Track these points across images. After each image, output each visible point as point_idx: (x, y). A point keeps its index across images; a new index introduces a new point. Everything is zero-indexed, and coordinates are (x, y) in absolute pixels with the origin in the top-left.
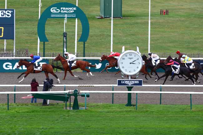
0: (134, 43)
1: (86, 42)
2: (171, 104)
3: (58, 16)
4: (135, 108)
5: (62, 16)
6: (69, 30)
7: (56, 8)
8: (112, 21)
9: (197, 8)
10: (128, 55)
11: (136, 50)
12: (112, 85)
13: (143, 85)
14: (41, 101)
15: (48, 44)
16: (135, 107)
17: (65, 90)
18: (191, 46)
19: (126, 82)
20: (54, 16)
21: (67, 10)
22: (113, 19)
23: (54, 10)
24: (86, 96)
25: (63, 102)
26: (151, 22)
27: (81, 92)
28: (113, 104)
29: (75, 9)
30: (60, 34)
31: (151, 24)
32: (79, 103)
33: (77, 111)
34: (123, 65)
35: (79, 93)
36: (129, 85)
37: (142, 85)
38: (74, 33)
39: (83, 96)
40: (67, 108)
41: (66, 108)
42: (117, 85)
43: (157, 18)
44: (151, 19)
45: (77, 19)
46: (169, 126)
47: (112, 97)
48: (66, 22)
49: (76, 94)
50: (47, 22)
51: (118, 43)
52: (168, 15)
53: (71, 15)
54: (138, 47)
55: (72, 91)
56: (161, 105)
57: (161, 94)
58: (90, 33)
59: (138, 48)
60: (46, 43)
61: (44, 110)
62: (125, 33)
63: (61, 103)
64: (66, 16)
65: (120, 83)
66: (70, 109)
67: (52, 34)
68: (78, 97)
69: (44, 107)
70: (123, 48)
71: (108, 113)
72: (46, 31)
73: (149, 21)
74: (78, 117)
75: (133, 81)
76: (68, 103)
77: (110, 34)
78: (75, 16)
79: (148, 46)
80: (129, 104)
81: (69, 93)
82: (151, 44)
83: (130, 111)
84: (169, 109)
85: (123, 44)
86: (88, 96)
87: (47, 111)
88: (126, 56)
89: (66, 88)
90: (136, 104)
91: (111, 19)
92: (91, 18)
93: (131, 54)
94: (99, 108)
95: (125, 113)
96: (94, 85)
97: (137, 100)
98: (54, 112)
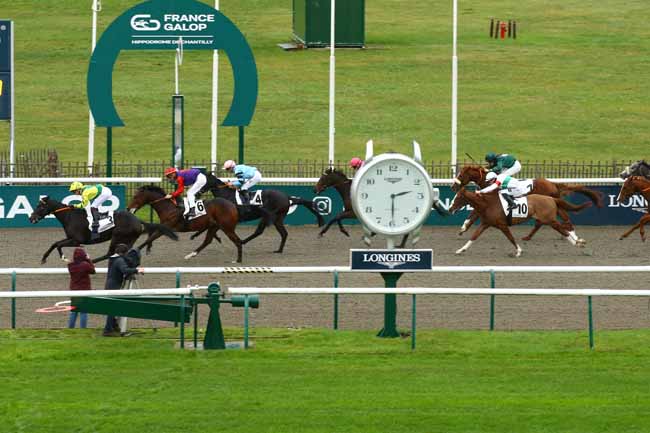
0: (404, 129)
1: (246, 129)
2: (527, 330)
3: (156, 42)
4: (407, 343)
5: (168, 42)
6: (190, 89)
7: (149, 16)
8: (332, 57)
9: (611, 15)
10: (385, 169)
11: (411, 155)
12: (331, 269)
13: (435, 268)
14: (99, 321)
15: (124, 134)
16: (409, 339)
17: (178, 287)
18: (591, 138)
19: (379, 258)
20: (142, 42)
21: (184, 22)
22: (335, 51)
23: (142, 23)
24: (246, 304)
25: (173, 323)
26: (458, 62)
27: (232, 290)
28: (335, 331)
29: (210, 18)
30: (161, 101)
31: (459, 67)
32: (224, 328)
33: (218, 356)
34: (369, 202)
35: (223, 296)
36: (387, 267)
37: (430, 268)
38: (207, 99)
39: (238, 303)
40: (186, 344)
41: (182, 345)
42: (348, 269)
43: (479, 47)
44: (460, 51)
45: (216, 51)
46: (518, 402)
47: (333, 307)
48: (180, 61)
49: (213, 298)
50: (118, 64)
51: (354, 130)
52: (515, 36)
53: (193, 39)
54: (419, 143)
55: (200, 289)
56: (493, 333)
57: (493, 295)
58: (261, 100)
59: (417, 146)
60: (115, 130)
61: (109, 350)
62: (377, 98)
63: (166, 327)
64: (180, 41)
66: (195, 346)
67: (135, 101)
68: (220, 309)
69: (109, 341)
70: (370, 145)
71: (320, 360)
72: (114, 93)
73: (455, 58)
74: (221, 374)
75: (402, 253)
76: (189, 329)
77: (324, 101)
78: (211, 42)
79: (450, 140)
80: (390, 330)
81: (191, 294)
82: (458, 134)
83: (392, 353)
84: (518, 345)
86: (254, 305)
87: (119, 354)
88: (379, 172)
89: (182, 279)
90: (410, 329)
91: (329, 51)
92: (265, 47)
93: (393, 165)
94: (290, 342)
95: (375, 359)
96: (274, 269)
97: (417, 315)
98: (145, 357)
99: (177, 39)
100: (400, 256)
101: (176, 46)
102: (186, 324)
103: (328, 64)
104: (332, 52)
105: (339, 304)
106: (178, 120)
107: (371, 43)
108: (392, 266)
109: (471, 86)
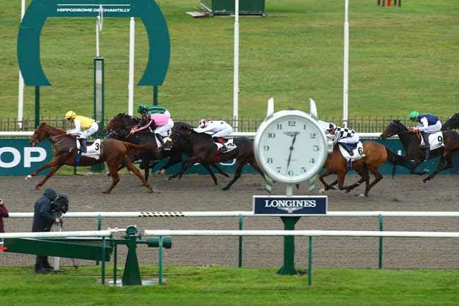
0: (301, 88)
1: (159, 88)
2: (412, 269)
3: (79, 10)
4: (304, 280)
5: (90, 10)
6: (109, 52)
8: (237, 24)
10: (285, 124)
11: (308, 111)
12: (237, 213)
13: (329, 213)
14: (31, 260)
15: (50, 92)
16: (306, 276)
17: (99, 229)
19: (279, 203)
20: (67, 10)
22: (239, 18)
24: (161, 244)
25: (95, 262)
26: (350, 28)
27: (148, 232)
28: (240, 269)
30: (82, 63)
31: (350, 32)
32: (140, 265)
33: (135, 291)
34: (270, 154)
35: (140, 237)
36: (286, 212)
37: (325, 213)
38: (123, 61)
39: (152, 244)
40: (106, 280)
41: (103, 282)
42: (252, 213)
43: (368, 15)
44: (351, 18)
45: (132, 18)
47: (237, 248)
48: (101, 26)
49: (131, 240)
50: (44, 30)
51: (255, 90)
52: (400, 5)
53: (113, 8)
54: (314, 100)
55: (120, 231)
56: (381, 271)
57: (381, 238)
58: (173, 62)
59: (313, 104)
60: (42, 89)
61: (38, 286)
62: (276, 60)
63: (88, 265)
64: (101, 10)
65: (260, 207)
66: (115, 283)
67: (60, 63)
68: (137, 249)
69: (40, 277)
70: (271, 103)
71: (226, 295)
72: (42, 56)
73: (347, 25)
75: (300, 199)
76: (109, 267)
77: (229, 64)
78: (128, 10)
79: (342, 98)
80: (288, 268)
81: (111, 236)
82: (350, 92)
83: (291, 289)
84: (405, 283)
85: (270, 92)
86: (167, 245)
87: (47, 290)
88: (280, 127)
89: (103, 222)
90: (307, 267)
91: (234, 18)
92: (175, 15)
93: (292, 120)
94: (200, 279)
95: (275, 295)
96: (185, 213)
97: (312, 255)
98: (69, 293)
99: (98, 7)
100: (298, 201)
101: (97, 14)
102: (106, 262)
103: (233, 30)
104: (237, 19)
105: (243, 245)
106: (99, 80)
107: (271, 11)
108: (290, 211)
109: (361, 50)
